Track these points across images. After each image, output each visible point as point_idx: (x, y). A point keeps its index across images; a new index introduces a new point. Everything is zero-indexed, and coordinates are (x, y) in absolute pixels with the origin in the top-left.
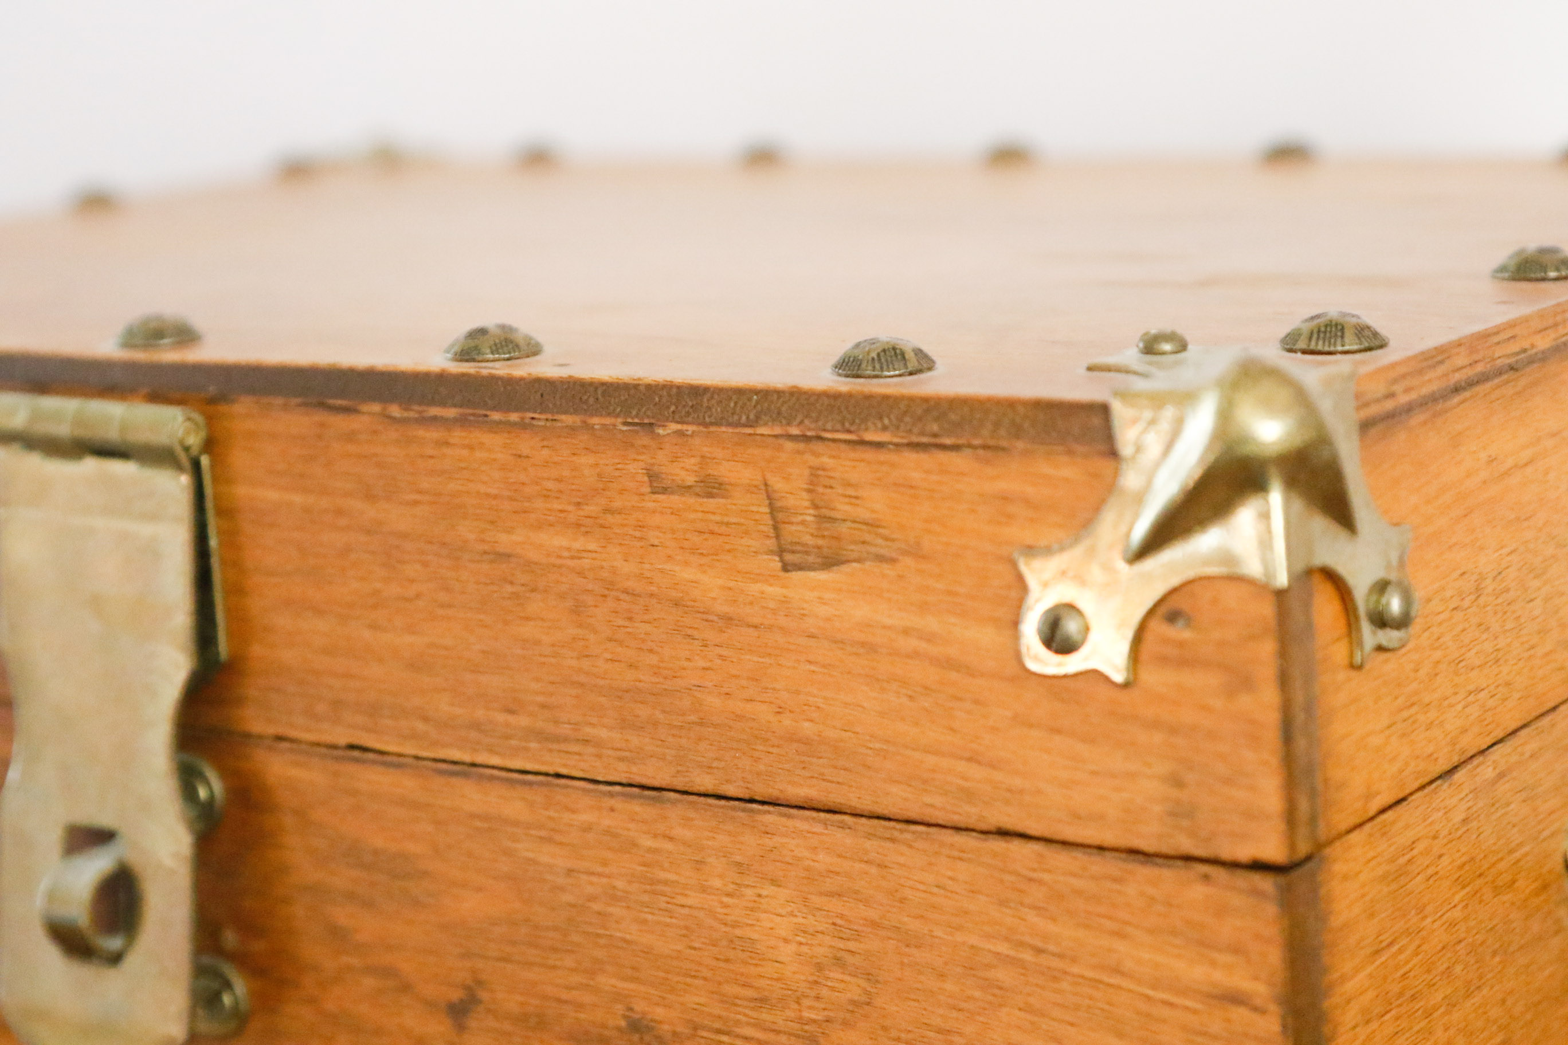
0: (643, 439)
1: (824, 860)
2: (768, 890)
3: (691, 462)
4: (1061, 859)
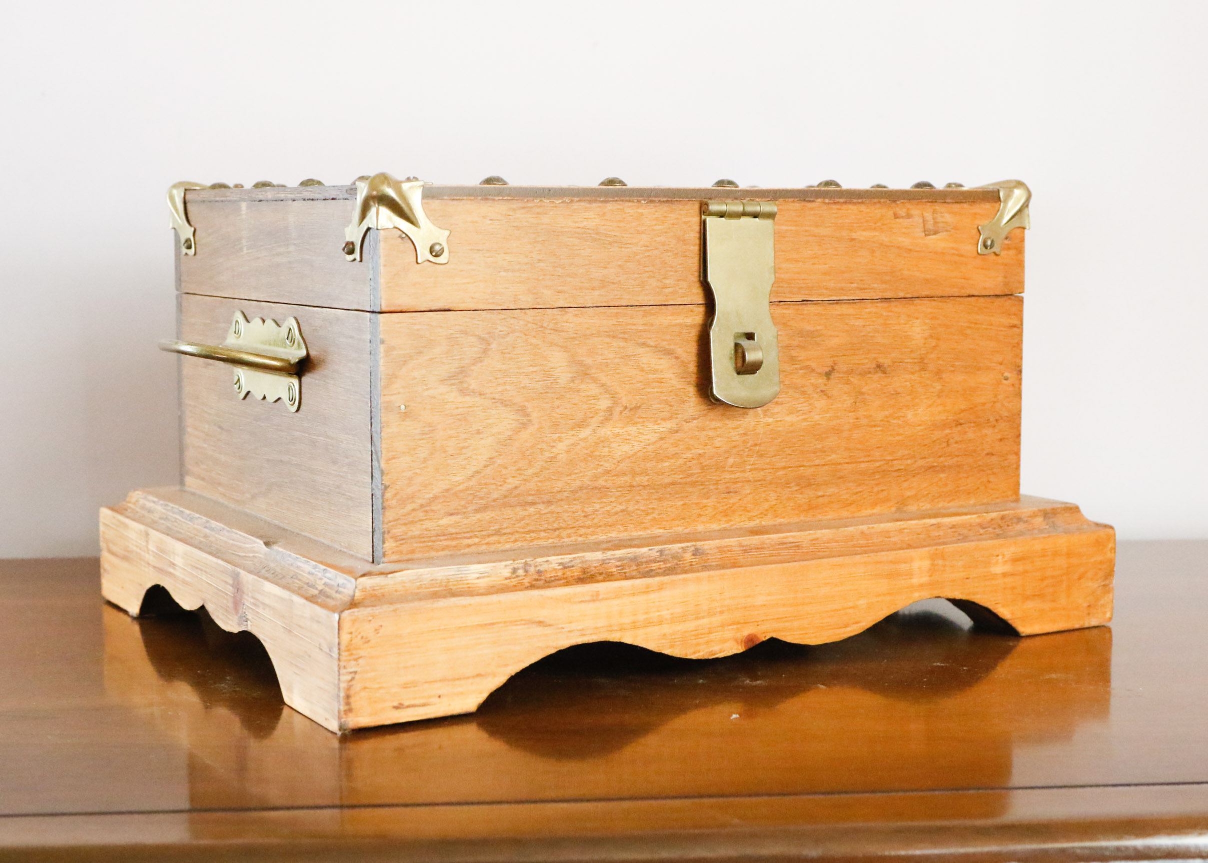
0: (893, 205)
1: (929, 310)
2: (915, 321)
3: (905, 210)
4: (982, 299)
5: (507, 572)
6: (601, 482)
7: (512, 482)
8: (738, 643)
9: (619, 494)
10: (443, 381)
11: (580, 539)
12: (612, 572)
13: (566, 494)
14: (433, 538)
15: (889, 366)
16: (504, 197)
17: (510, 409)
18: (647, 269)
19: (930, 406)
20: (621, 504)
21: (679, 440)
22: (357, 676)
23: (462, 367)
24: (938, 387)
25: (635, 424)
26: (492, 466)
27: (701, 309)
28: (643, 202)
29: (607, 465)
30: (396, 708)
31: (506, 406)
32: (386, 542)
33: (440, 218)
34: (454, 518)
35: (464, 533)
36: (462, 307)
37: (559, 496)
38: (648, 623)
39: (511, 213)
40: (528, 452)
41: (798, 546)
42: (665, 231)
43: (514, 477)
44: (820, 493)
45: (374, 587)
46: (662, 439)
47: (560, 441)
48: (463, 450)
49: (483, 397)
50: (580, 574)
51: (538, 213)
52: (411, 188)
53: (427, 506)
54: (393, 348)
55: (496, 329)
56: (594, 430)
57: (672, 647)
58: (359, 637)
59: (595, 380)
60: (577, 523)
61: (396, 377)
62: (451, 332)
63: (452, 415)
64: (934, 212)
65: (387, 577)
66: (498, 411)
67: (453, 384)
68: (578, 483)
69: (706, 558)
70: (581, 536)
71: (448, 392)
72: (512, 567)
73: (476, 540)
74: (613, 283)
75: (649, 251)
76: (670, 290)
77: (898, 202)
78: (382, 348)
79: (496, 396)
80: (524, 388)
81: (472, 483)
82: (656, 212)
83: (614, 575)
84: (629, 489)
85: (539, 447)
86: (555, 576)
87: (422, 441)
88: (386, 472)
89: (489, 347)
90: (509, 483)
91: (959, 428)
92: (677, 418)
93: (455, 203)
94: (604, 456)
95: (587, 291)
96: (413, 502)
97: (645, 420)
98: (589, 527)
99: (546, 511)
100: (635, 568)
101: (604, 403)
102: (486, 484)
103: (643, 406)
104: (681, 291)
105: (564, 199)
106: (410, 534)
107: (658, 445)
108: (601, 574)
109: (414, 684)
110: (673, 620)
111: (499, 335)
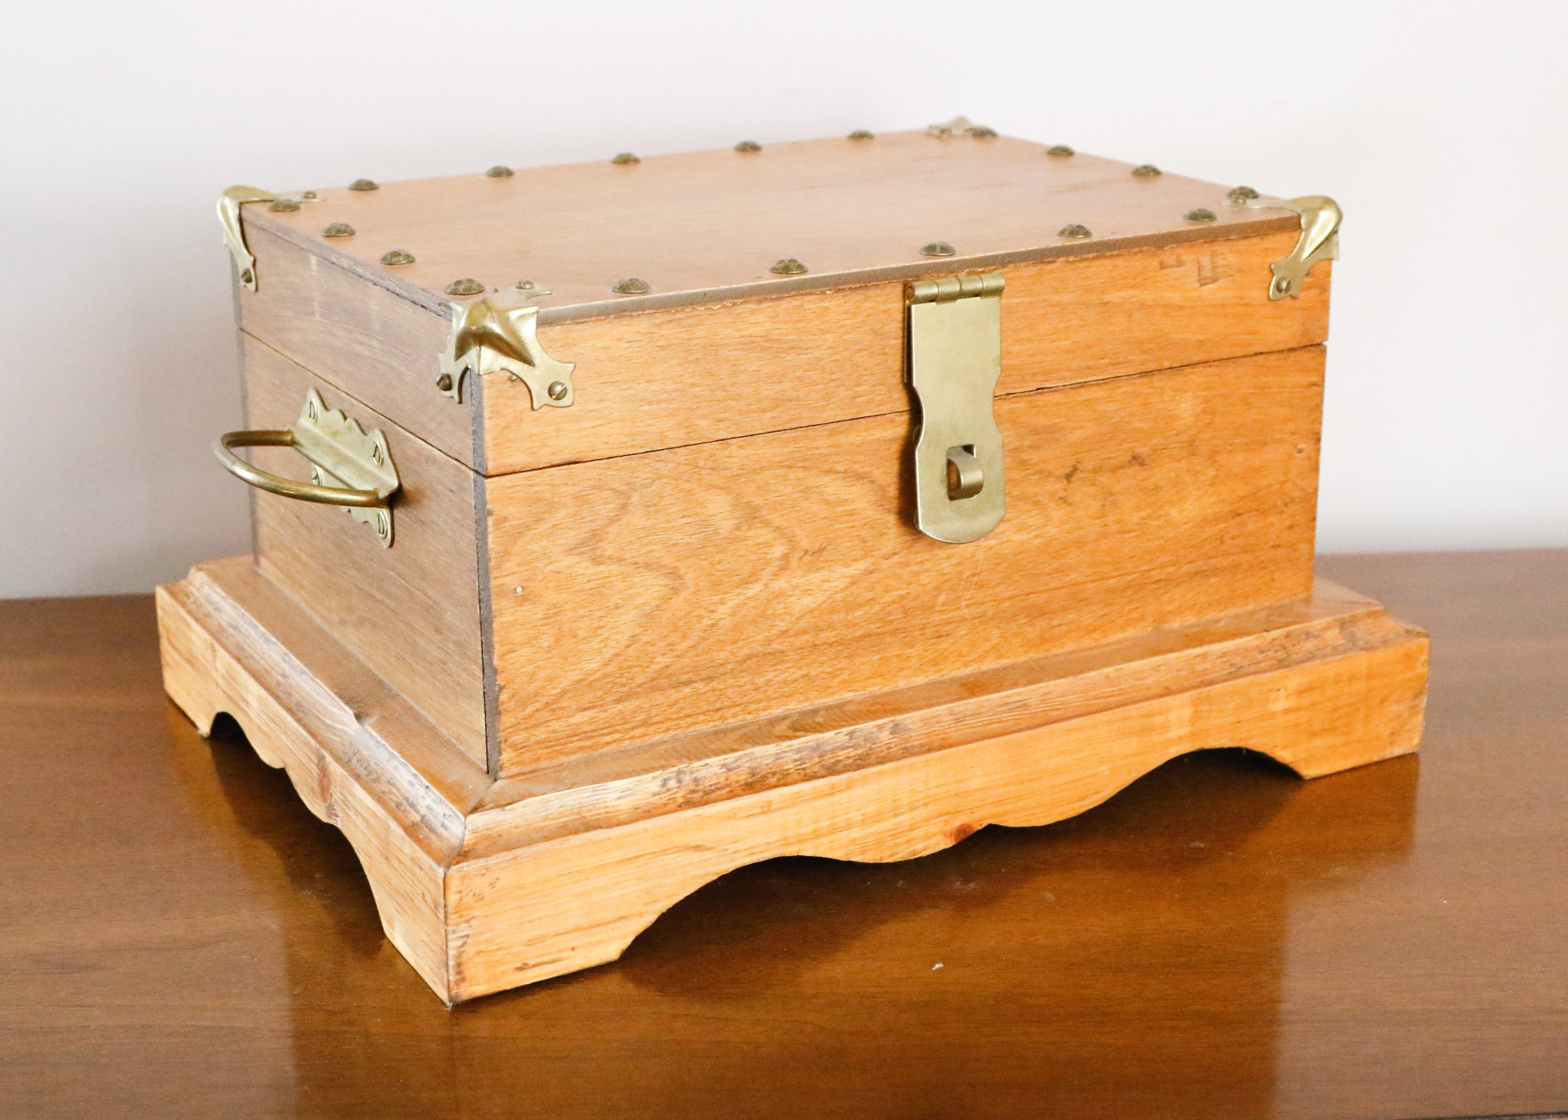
2: (1184, 396)
3: (1174, 257)
5: (655, 786)
6: (776, 646)
7: (662, 661)
8: (947, 837)
9: (798, 657)
10: (569, 551)
11: (749, 717)
12: (788, 770)
13: (730, 666)
14: (562, 741)
15: (1148, 456)
16: (645, 311)
17: (657, 573)
18: (833, 377)
19: (1200, 497)
20: (800, 668)
21: (875, 582)
22: (469, 940)
23: (594, 531)
24: (1211, 472)
25: (817, 571)
26: (635, 646)
27: (905, 418)
28: (828, 292)
29: (782, 624)
30: (520, 969)
31: (652, 570)
32: (504, 753)
33: (562, 349)
34: (589, 713)
35: (604, 729)
36: (595, 455)
37: (721, 670)
38: (834, 829)
39: (654, 330)
40: (682, 622)
41: (1024, 705)
42: (857, 325)
43: (664, 654)
44: (1056, 622)
45: (488, 825)
46: (853, 584)
47: (722, 604)
48: (599, 631)
49: (622, 563)
50: (748, 776)
51: (690, 326)
52: (522, 317)
53: (554, 704)
54: (505, 519)
55: (637, 478)
56: (766, 585)
57: (863, 853)
58: (471, 894)
59: (766, 524)
60: (745, 698)
61: (510, 555)
62: (579, 489)
63: (582, 591)
64: (1213, 254)
65: (504, 810)
66: (641, 578)
67: (581, 554)
68: (746, 651)
69: (908, 736)
70: (750, 713)
71: (578, 563)
72: (661, 778)
73: (617, 736)
74: (790, 400)
75: (836, 353)
76: (864, 399)
77: (1166, 248)
78: (490, 521)
79: (640, 560)
80: (674, 545)
81: (610, 669)
82: (845, 302)
83: (791, 773)
84: (811, 649)
85: (696, 614)
86: (716, 784)
87: (545, 628)
88: (500, 670)
89: (629, 501)
90: (659, 663)
91: (1237, 520)
92: (873, 556)
93: (579, 327)
94: (779, 614)
95: (755, 415)
96: (538, 701)
97: (832, 563)
98: (760, 701)
99: (705, 690)
100: (817, 760)
101: (779, 550)
102: (629, 667)
103: (829, 548)
104: (878, 398)
105: (724, 303)
106: (533, 739)
107: (847, 592)
108: (774, 774)
109: (541, 939)
110: (865, 822)
111: (642, 485)
